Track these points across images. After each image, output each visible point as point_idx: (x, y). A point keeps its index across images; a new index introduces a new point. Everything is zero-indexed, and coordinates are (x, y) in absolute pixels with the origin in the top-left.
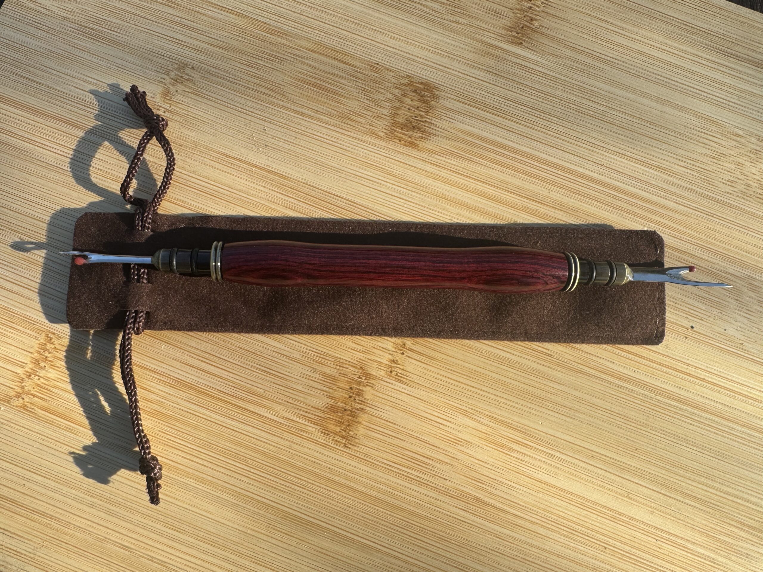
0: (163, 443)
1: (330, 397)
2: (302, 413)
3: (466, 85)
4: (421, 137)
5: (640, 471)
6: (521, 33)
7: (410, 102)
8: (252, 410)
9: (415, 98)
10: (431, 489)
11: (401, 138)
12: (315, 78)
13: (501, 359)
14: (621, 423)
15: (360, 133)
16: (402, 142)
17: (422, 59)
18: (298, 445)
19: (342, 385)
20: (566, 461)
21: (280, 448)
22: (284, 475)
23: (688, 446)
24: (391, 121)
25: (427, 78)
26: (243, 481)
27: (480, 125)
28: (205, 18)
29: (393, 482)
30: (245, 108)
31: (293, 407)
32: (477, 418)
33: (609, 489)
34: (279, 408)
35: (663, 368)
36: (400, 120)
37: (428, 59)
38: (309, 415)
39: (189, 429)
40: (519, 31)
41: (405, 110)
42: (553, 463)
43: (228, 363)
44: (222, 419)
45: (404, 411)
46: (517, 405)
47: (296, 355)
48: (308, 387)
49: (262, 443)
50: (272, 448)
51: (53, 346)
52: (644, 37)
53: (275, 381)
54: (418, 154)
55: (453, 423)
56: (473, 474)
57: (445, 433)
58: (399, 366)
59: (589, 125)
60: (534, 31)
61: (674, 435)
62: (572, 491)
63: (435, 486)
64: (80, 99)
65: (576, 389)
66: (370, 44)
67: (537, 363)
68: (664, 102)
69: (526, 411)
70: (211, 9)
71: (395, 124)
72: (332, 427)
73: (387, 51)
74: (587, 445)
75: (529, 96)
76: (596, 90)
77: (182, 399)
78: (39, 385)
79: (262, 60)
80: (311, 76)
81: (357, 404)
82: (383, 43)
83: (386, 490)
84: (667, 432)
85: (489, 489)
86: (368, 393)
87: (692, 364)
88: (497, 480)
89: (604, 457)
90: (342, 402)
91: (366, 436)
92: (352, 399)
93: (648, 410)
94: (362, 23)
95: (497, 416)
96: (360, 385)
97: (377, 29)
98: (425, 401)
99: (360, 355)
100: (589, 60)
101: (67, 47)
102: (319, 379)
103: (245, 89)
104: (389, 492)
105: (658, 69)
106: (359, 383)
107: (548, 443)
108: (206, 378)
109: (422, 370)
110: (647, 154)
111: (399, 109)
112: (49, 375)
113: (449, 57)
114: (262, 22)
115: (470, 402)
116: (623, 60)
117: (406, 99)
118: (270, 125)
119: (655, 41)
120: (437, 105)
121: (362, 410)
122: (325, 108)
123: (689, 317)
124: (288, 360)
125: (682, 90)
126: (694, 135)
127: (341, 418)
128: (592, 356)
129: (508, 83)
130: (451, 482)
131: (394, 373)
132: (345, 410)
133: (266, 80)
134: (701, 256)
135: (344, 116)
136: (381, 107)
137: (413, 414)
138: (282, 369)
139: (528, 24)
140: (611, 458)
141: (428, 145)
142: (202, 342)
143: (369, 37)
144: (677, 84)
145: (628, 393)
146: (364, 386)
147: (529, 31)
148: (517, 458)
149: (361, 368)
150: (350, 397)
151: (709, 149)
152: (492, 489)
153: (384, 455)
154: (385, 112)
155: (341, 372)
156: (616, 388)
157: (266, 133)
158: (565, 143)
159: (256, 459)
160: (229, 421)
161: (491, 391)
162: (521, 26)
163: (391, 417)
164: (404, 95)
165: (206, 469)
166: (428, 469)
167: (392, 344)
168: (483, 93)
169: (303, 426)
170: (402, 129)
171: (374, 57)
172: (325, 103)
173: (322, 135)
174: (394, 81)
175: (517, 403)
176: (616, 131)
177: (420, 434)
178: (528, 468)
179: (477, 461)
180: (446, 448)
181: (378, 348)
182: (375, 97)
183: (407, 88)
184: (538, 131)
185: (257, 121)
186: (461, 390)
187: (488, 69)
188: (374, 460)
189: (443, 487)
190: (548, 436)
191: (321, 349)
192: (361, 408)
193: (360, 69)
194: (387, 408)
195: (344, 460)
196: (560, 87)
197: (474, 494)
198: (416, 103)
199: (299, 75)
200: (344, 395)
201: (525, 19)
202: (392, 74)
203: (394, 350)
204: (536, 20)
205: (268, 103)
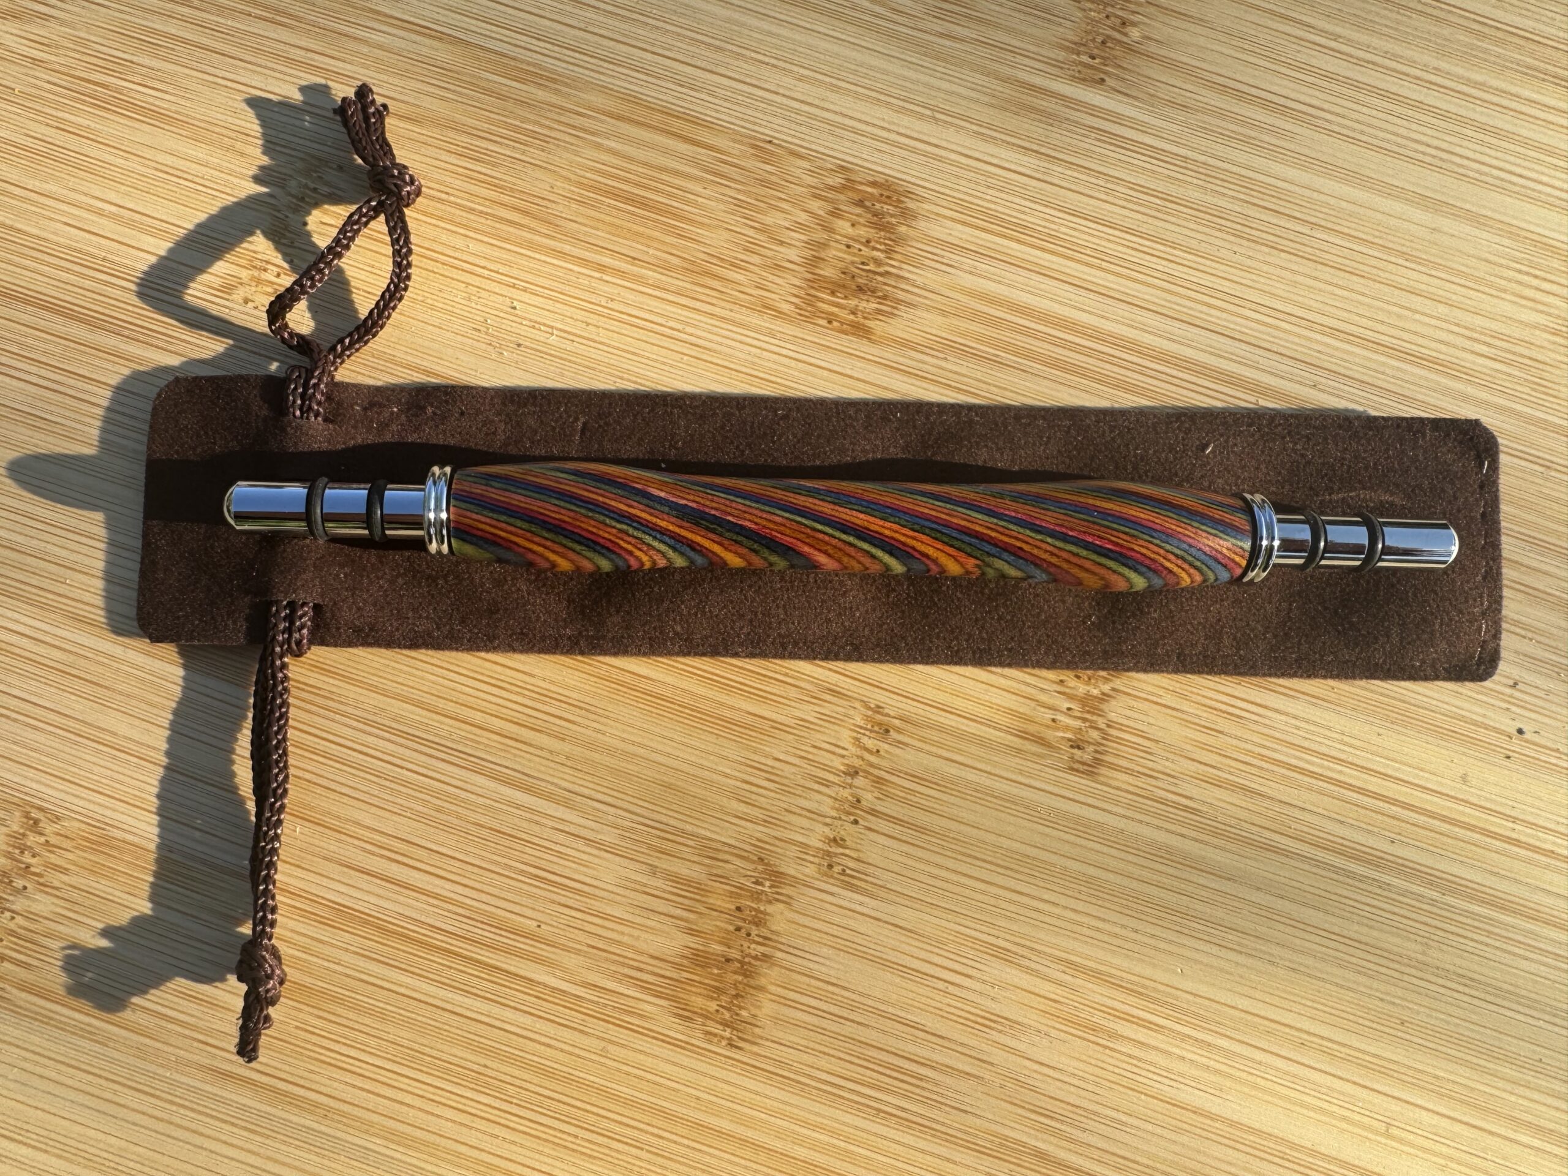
0: (309, 1057)
1: (692, 932)
2: (627, 971)
3: (978, 183)
4: (879, 312)
5: (1411, 1073)
6: (1102, 58)
7: (850, 231)
8: (512, 969)
9: (862, 220)
10: (933, 1136)
11: (832, 314)
12: (627, 181)
13: (1082, 825)
14: (1365, 963)
15: (736, 308)
16: (835, 324)
17: (874, 125)
18: (623, 1046)
19: (719, 903)
20: (1241, 1056)
21: (578, 1056)
22: (593, 1118)
23: (1521, 1009)
24: (809, 276)
25: (887, 171)
26: (497, 1137)
27: (1013, 277)
28: (365, 49)
29: (844, 1124)
30: (465, 257)
31: (607, 960)
32: (1033, 965)
33: (1344, 1118)
34: (571, 961)
35: (1457, 829)
36: (828, 272)
37: (886, 125)
38: (645, 977)
39: (368, 1021)
40: (1096, 52)
41: (840, 250)
42: (1212, 1063)
43: (452, 862)
44: (442, 993)
45: (863, 957)
46: (1123, 932)
47: (609, 836)
48: (638, 911)
49: (538, 1046)
50: (560, 1056)
51: (42, 839)
52: (1386, 54)
53: (563, 900)
54: (876, 351)
55: (978, 980)
56: (1029, 1096)
57: (959, 1005)
58: (847, 852)
59: (1265, 268)
60: (1130, 49)
61: (1489, 985)
62: (1257, 1126)
63: (943, 1129)
64: (80, 252)
65: (1259, 889)
66: (750, 96)
67: (1168, 831)
68: (1437, 206)
69: (1144, 945)
70: (376, 25)
71: (816, 282)
72: (698, 1002)
73: (791, 109)
74: (1288, 1018)
75: (1125, 204)
76: (1280, 184)
77: (347, 950)
78: (13, 933)
79: (500, 144)
80: (617, 178)
81: (753, 946)
82: (781, 91)
83: (828, 1144)
84: (1472, 979)
85: (1068, 1129)
86: (780, 918)
87: (1521, 817)
88: (1085, 1110)
89: (1330, 1045)
90: (721, 943)
91: (776, 1020)
92: (743, 933)
93: (1427, 928)
94: (730, 47)
95: (1078, 960)
96: (759, 900)
97: (767, 60)
98: (910, 931)
99: (758, 831)
100: (1260, 115)
101: (43, 129)
102: (664, 891)
103: (464, 214)
104: (834, 1146)
105: (1421, 129)
106: (756, 896)
107: (1196, 1015)
108: (401, 899)
109: (901, 859)
110: (1403, 329)
111: (824, 245)
112: (36, 908)
113: (934, 118)
114: (496, 52)
115: (1015, 927)
116: (1338, 110)
117: (840, 223)
118: (526, 297)
119: (1412, 63)
120: (911, 233)
121: (766, 958)
122: (651, 251)
123: (1514, 708)
124: (588, 850)
125: (1477, 176)
126: (1510, 280)
127: (719, 978)
128: (1292, 809)
129: (1076, 174)
130: (979, 1117)
131: (837, 869)
132: (728, 960)
133: (512, 190)
134: (1535, 564)
135: (697, 269)
136: (782, 243)
137: (886, 964)
138: (576, 871)
139: (1118, 36)
140: (1344, 1045)
141: (896, 327)
142: (387, 814)
143: (748, 80)
144: (1465, 162)
145: (1379, 891)
146: (770, 902)
147: (1118, 52)
148: (1130, 1056)
149: (761, 859)
150: (738, 929)
151: (1542, 312)
152: (1074, 1131)
153: (823, 1063)
154: (793, 254)
155: (715, 871)
156: (1350, 881)
157: (516, 316)
158: (1213, 312)
159: (524, 1085)
160: (458, 998)
161: (1063, 900)
162: (1099, 39)
163: (832, 972)
164: (836, 213)
165: (412, 1112)
166: (923, 1088)
167: (830, 801)
168: (1017, 200)
169: (632, 1003)
170: (833, 293)
171: (760, 125)
172: (649, 237)
173: (647, 316)
174: (810, 180)
175: (1124, 926)
176: (1328, 278)
177: (902, 1009)
178: (1155, 1077)
179: (1036, 1067)
180: (966, 1041)
181: (798, 811)
182: (768, 220)
183: (842, 197)
184: (1149, 285)
185: (496, 288)
186: (993, 901)
187: (1027, 145)
188: (796, 1073)
189: (960, 1130)
190: (1199, 1000)
191: (664, 819)
192: (764, 955)
193: (729, 154)
194: (825, 951)
195: (732, 1077)
196: (1195, 181)
197: (1034, 1143)
198: (863, 232)
199: (588, 175)
200: (723, 924)
201: (1108, 22)
202: (805, 164)
203: (834, 814)
204: (1134, 24)
205: (520, 245)
